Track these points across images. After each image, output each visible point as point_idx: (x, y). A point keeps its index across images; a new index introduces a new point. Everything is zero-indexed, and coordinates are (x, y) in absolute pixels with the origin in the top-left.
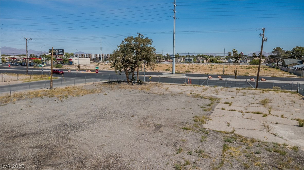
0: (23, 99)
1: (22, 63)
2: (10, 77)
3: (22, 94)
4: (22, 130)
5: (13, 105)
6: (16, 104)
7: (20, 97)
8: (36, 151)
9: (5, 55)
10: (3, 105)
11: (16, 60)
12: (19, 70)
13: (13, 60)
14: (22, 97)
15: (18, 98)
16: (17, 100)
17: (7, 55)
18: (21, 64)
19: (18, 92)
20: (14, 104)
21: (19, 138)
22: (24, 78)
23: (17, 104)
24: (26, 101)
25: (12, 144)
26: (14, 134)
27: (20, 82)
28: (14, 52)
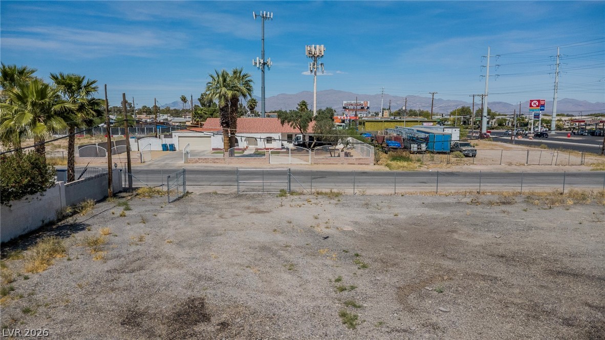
0: (586, 205)
1: (595, 131)
2: (568, 158)
3: (586, 193)
4: (576, 264)
5: (566, 211)
6: (570, 211)
7: (581, 199)
8: (596, 316)
9: (563, 115)
10: (546, 207)
11: (583, 124)
12: (587, 145)
13: (577, 124)
14: (584, 199)
15: (577, 199)
16: (575, 204)
17: (568, 116)
18: (592, 133)
19: (579, 189)
20: (568, 209)
21: (566, 277)
22: (595, 162)
23: (573, 210)
24: (593, 210)
25: (552, 285)
26: (558, 267)
27: (585, 169)
28: (581, 109)
